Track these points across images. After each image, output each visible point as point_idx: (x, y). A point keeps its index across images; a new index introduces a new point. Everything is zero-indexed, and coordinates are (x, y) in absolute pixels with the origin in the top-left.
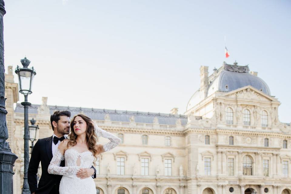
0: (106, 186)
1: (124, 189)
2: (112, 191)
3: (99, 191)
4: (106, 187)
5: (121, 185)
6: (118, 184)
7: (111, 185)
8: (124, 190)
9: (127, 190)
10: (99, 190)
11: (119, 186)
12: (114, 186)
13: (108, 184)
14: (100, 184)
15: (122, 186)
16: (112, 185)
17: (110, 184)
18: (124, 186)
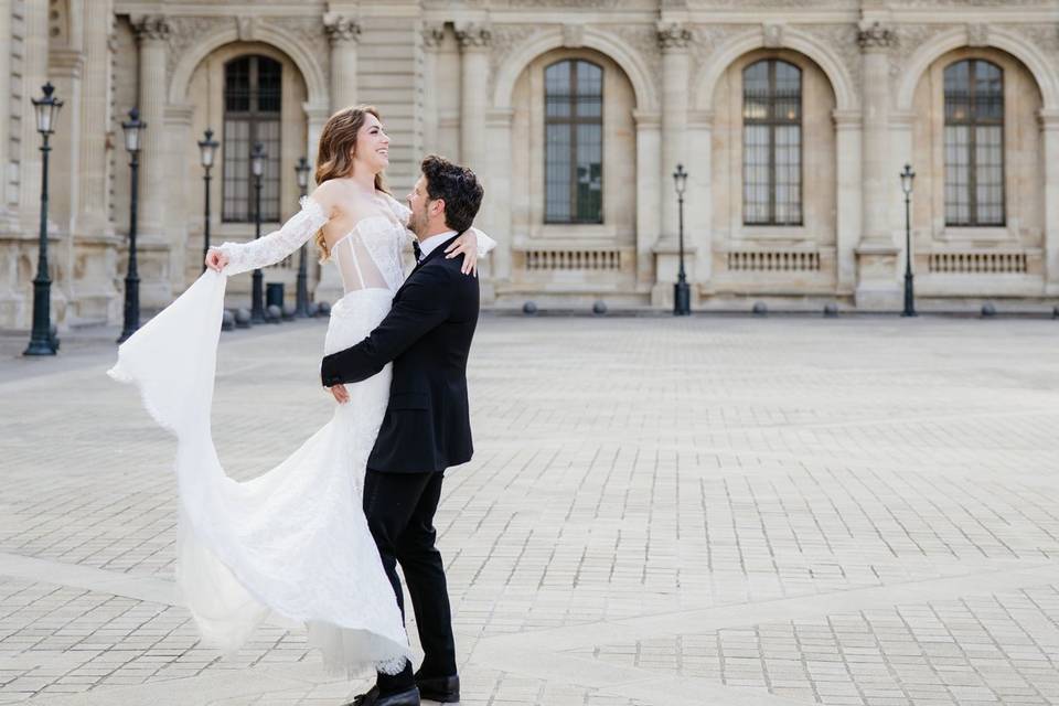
0: (852, 38)
1: (994, 58)
2: (894, 76)
3: (801, 79)
4: (854, 50)
5: (968, 28)
6: (944, 26)
7: (886, 34)
8: (1001, 70)
9: (1022, 67)
10: (801, 70)
11: (958, 40)
12: (917, 42)
13: (865, 25)
14: (804, 26)
15: (977, 41)
16: (902, 32)
17: (876, 24)
18: (995, 40)
